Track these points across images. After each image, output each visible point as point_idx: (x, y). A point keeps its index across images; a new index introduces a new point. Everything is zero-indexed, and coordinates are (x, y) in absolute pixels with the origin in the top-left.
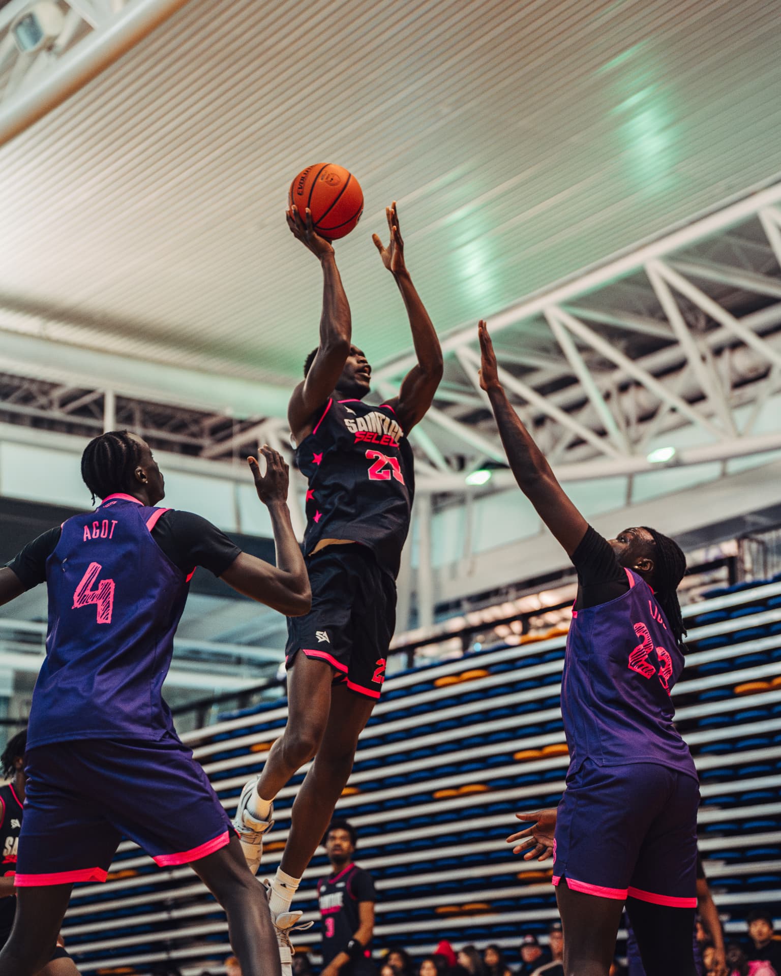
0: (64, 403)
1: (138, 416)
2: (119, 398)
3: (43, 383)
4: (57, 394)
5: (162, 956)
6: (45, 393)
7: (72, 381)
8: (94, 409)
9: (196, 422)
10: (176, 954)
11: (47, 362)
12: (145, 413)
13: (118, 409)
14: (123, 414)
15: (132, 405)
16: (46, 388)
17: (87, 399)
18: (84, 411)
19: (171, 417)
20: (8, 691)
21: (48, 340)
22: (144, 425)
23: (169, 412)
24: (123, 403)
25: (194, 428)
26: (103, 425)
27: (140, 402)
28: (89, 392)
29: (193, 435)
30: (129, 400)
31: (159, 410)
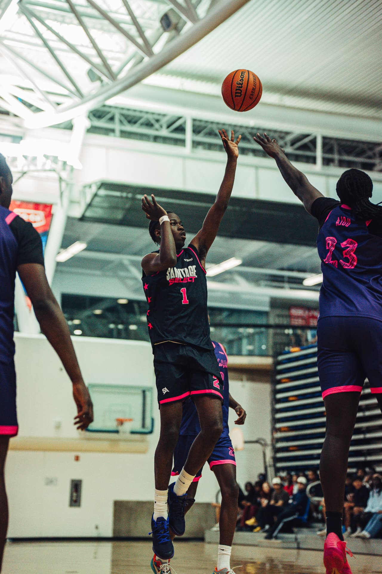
0: (293, 143)
1: (336, 148)
2: (324, 138)
3: (281, 132)
4: (289, 138)
5: (362, 459)
6: (282, 138)
7: (298, 130)
8: (310, 145)
9: (371, 149)
10: (369, 458)
11: (284, 120)
12: (340, 145)
13: (324, 145)
14: (327, 147)
15: (332, 142)
16: (283, 135)
17: (306, 140)
18: (304, 147)
19: (356, 147)
20: (267, 308)
21: (284, 107)
22: (340, 153)
23: (354, 144)
24: (327, 141)
25: (370, 153)
26: (315, 155)
27: (337, 140)
28: (307, 136)
29: (370, 157)
30: (331, 139)
31: (349, 143)
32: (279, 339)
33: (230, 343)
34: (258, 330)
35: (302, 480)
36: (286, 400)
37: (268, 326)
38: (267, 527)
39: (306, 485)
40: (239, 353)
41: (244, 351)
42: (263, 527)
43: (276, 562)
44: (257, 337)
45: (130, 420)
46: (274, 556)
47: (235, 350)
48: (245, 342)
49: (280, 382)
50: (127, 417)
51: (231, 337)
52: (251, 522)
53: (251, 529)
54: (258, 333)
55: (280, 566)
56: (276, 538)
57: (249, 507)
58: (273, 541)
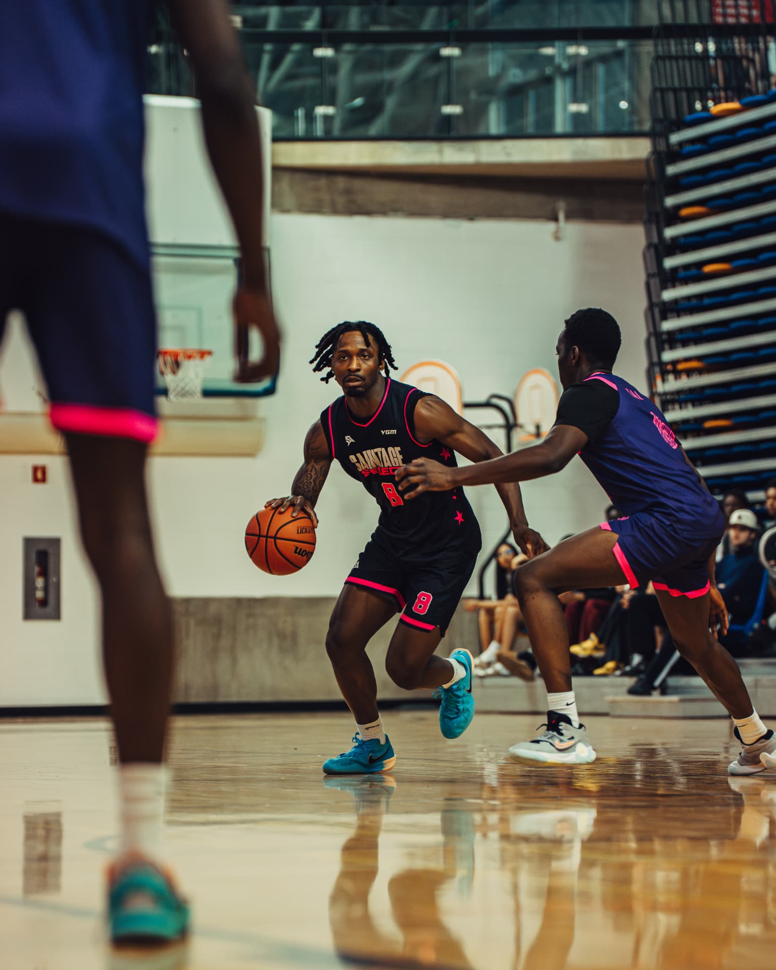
32: (673, 75)
33: (515, 93)
34: (604, 47)
35: (743, 517)
36: (694, 273)
37: (636, 33)
38: (637, 659)
39: (757, 533)
40: (545, 131)
41: (560, 125)
42: (623, 660)
43: (662, 756)
44: (600, 70)
45: (203, 354)
46: (657, 741)
47: (530, 120)
48: (561, 89)
49: (674, 217)
50: (193, 345)
51: (515, 75)
52: (585, 648)
53: (588, 666)
54: (603, 59)
55: (675, 767)
56: (664, 690)
57: (581, 605)
58: (656, 697)
